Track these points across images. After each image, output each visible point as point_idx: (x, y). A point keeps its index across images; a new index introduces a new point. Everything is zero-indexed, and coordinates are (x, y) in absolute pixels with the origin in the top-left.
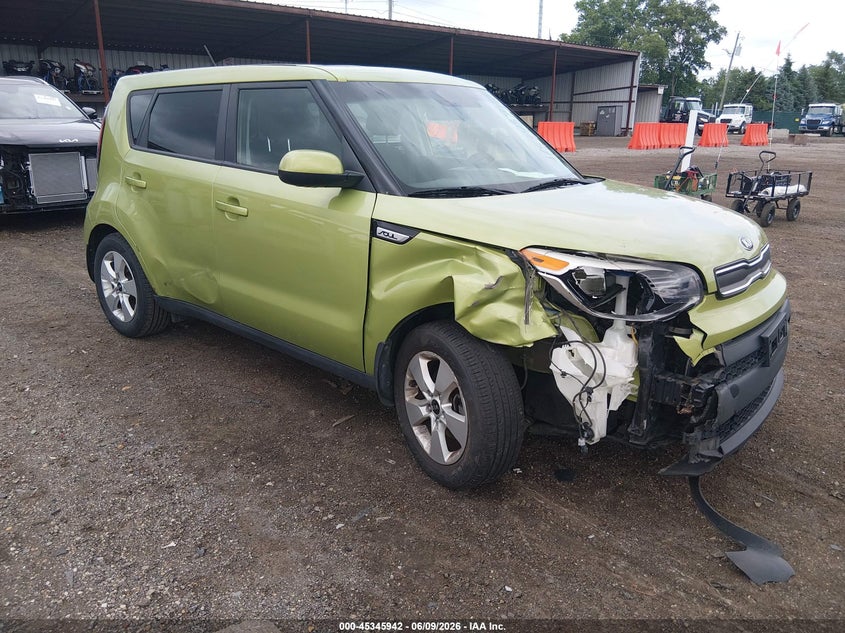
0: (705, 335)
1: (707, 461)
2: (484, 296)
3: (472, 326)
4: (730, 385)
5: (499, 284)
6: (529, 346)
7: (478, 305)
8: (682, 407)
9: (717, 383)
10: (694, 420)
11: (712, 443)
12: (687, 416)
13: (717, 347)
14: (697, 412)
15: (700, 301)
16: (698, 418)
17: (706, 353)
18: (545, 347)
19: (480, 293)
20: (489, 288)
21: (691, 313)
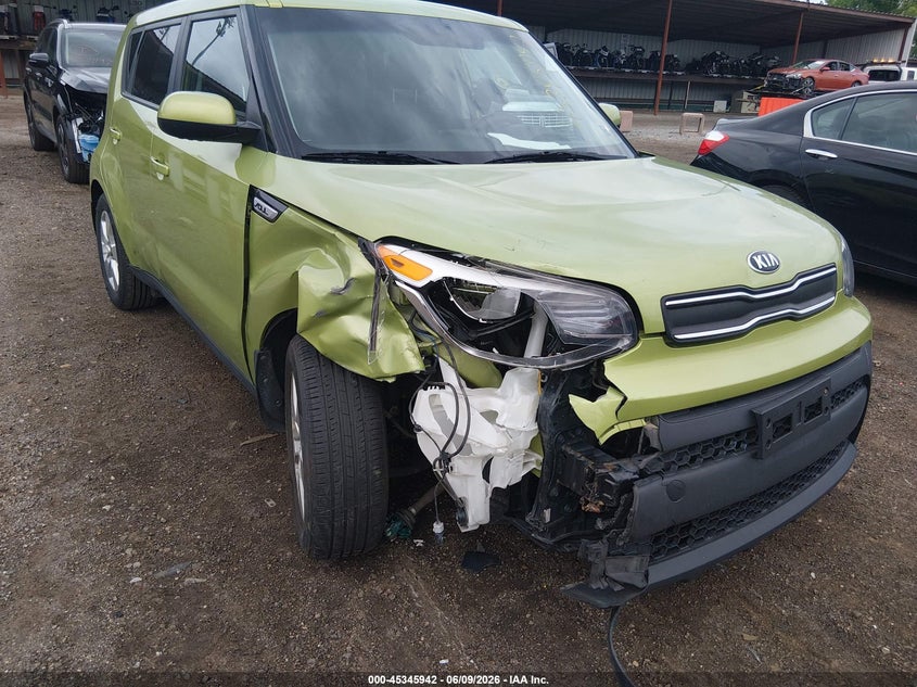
0: (625, 398)
1: (618, 588)
2: (333, 304)
3: (321, 343)
4: (667, 480)
5: (350, 289)
6: (390, 381)
7: (327, 316)
8: (587, 502)
9: (643, 474)
10: (600, 525)
11: (634, 562)
12: (592, 516)
13: (649, 419)
14: (606, 513)
15: (631, 346)
16: (607, 523)
17: (624, 427)
18: (408, 385)
19: (326, 298)
20: (336, 293)
21: (607, 364)
